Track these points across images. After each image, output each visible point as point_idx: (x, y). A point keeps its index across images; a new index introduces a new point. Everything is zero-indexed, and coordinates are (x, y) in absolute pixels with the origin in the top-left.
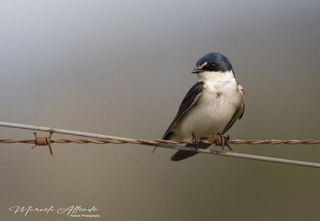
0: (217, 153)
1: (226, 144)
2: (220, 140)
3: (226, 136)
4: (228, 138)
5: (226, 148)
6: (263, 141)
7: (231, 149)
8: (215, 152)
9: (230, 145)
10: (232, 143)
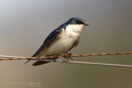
0: (66, 62)
1: (70, 57)
2: (67, 55)
3: (70, 53)
4: (70, 54)
5: (70, 59)
6: (88, 55)
7: (72, 60)
8: (64, 62)
9: (72, 57)
10: (73, 56)
